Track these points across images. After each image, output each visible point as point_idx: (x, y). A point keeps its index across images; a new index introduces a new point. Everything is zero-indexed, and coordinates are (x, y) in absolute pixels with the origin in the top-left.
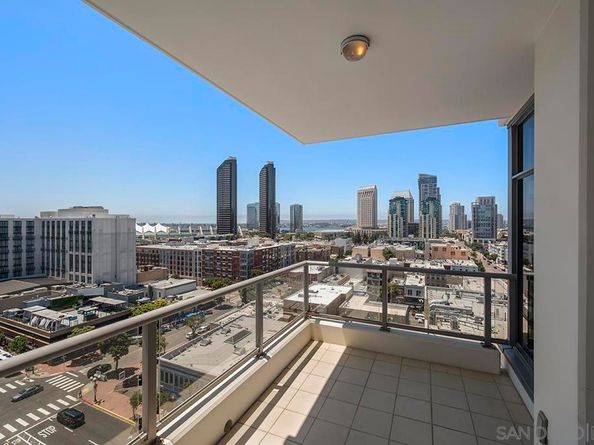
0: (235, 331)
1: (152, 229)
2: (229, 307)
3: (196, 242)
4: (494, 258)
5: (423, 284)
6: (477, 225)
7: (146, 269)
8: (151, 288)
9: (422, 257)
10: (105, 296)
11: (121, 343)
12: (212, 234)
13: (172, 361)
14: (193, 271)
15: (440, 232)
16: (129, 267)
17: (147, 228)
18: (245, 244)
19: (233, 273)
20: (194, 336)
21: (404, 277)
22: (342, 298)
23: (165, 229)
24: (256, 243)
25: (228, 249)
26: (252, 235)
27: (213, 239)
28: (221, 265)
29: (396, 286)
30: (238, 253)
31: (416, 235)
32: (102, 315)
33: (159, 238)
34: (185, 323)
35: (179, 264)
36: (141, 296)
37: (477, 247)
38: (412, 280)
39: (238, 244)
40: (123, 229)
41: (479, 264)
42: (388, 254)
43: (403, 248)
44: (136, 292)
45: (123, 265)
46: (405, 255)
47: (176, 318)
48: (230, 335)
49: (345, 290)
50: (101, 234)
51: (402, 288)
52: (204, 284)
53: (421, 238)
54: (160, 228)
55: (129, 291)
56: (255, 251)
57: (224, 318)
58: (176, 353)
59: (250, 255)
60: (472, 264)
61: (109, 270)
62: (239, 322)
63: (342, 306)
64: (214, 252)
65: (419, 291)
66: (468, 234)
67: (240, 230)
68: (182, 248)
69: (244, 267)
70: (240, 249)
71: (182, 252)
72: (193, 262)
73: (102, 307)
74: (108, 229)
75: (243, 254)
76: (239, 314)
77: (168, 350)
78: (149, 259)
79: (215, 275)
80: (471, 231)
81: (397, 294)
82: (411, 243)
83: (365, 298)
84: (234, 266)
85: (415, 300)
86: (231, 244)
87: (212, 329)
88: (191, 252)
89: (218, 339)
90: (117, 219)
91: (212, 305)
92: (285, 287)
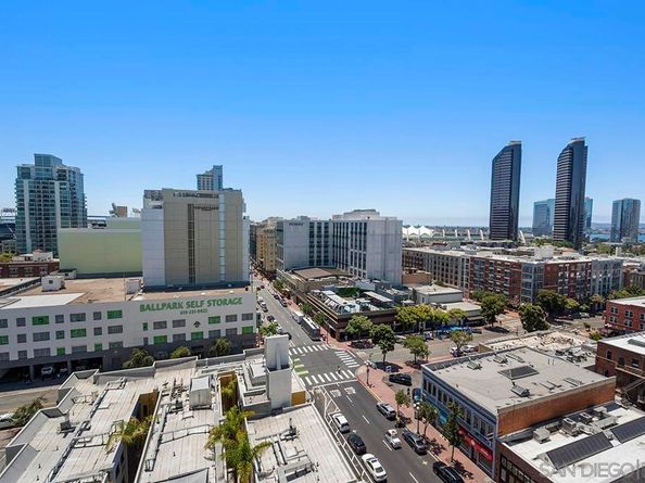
0: (514, 364)
1: (416, 231)
2: (505, 331)
3: (464, 247)
7: (411, 272)
8: (414, 292)
10: (376, 291)
11: (388, 339)
12: (483, 241)
13: (434, 373)
14: (459, 281)
16: (396, 270)
17: (412, 230)
18: (530, 254)
19: (510, 289)
20: (459, 354)
23: (429, 232)
24: (547, 254)
25: (505, 258)
26: (541, 243)
27: (484, 245)
28: (495, 277)
30: (519, 265)
32: (373, 308)
33: (422, 241)
34: (449, 336)
35: (443, 270)
36: (406, 298)
39: (520, 254)
40: (392, 231)
44: (401, 293)
45: (390, 266)
47: (437, 326)
48: (507, 367)
50: (374, 235)
52: (471, 297)
54: (424, 231)
55: (396, 291)
56: (547, 265)
57: (498, 342)
58: (440, 366)
59: (537, 269)
61: (379, 269)
62: (518, 353)
64: (486, 261)
67: (522, 236)
68: (446, 253)
69: (526, 284)
70: (522, 260)
71: (448, 257)
72: (460, 270)
73: (374, 301)
74: (379, 231)
75: (528, 267)
76: (519, 343)
77: (432, 360)
78: (413, 261)
79: (486, 289)
84: (512, 282)
86: (508, 253)
87: (482, 352)
88: (457, 259)
89: (490, 367)
90: (386, 221)
91: (481, 323)
92: (598, 322)
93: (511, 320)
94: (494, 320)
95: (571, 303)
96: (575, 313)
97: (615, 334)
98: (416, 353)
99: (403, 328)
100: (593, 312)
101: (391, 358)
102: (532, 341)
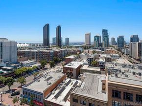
0: (48, 77)
1: (23, 45)
2: (47, 69)
3: (37, 49)
4: (124, 53)
5: (104, 61)
6: (119, 44)
7: (20, 57)
8: (22, 63)
9: (104, 53)
10: (7, 66)
11: (11, 82)
12: (42, 47)
13: (27, 88)
14: (36, 58)
15: (108, 46)
16: (15, 57)
17: (22, 45)
18: (52, 49)
19: (48, 58)
20: (35, 78)
21: (99, 59)
22: (81, 66)
23: (28, 45)
24: (55, 49)
25: (46, 51)
26: (54, 47)
29: (97, 62)
30: (49, 52)
31: (102, 47)
32: (5, 72)
33: (25, 48)
34: (32, 74)
35: (31, 56)
36: (19, 66)
37: (119, 50)
38: (101, 60)
39: (50, 50)
40: (13, 45)
41: (120, 55)
42: (94, 52)
43: (98, 50)
44: (17, 65)
45: (13, 57)
46: (99, 52)
47: (29, 72)
48: (46, 78)
49: (82, 63)
50: (5, 46)
51: (98, 62)
52: (39, 62)
53: (103, 48)
54: (26, 45)
55: (15, 65)
56: (55, 52)
57: (44, 72)
58: (28, 85)
59: (53, 53)
60: (118, 55)
61: (8, 58)
62: (49, 74)
63: (81, 68)
64: (42, 52)
65: (103, 63)
66: (116, 46)
67: (50, 45)
68: (32, 51)
72: (36, 55)
73: (5, 70)
74: (8, 45)
75: (51, 53)
76: (50, 71)
77: (27, 83)
78: (22, 54)
79: (42, 59)
80: (117, 45)
81: (97, 64)
82: (100, 49)
83: (88, 66)
84: (48, 56)
85: (102, 66)
87: (41, 76)
88: (35, 52)
89: (42, 80)
90: (11, 42)
91: (41, 68)
92: (64, 62)
93: (48, 66)
94: (44, 67)
95: (59, 59)
96: (60, 61)
97: (66, 64)
98: (22, 83)
99: (17, 76)
100: (63, 61)
101: (12, 88)
102: (52, 70)
